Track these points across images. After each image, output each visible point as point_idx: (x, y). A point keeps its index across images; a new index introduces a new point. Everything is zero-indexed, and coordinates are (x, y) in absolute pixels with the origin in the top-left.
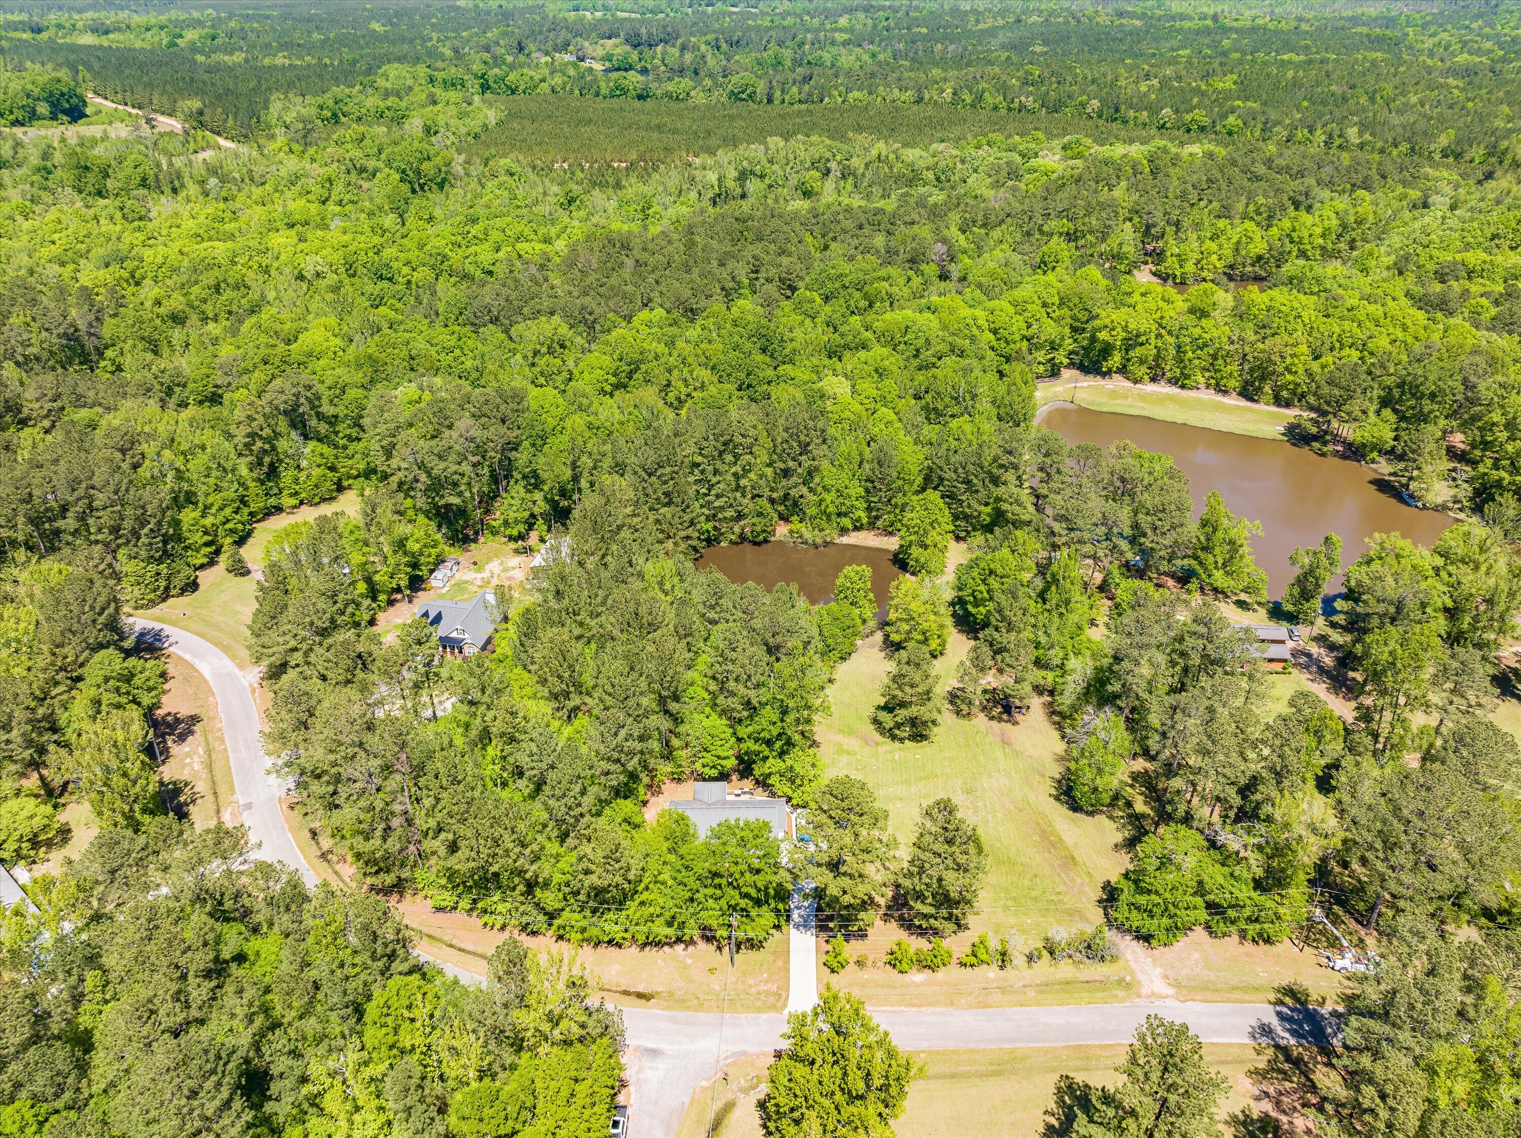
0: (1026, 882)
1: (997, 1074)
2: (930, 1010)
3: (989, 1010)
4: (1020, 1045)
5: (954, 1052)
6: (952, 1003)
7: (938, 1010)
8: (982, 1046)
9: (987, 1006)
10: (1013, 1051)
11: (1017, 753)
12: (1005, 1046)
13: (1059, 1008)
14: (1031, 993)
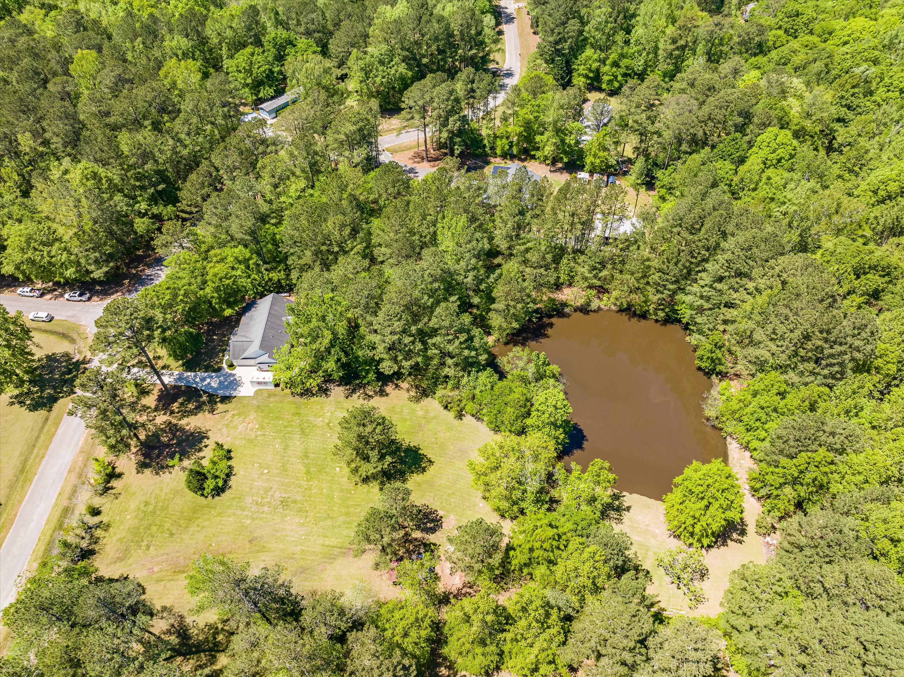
0: (167, 525)
1: (22, 471)
2: (83, 439)
3: (66, 472)
4: (32, 486)
5: (47, 448)
6: (81, 452)
7: (81, 443)
8: (43, 463)
9: (70, 471)
10: (31, 481)
11: (332, 558)
12: (36, 477)
13: (45, 518)
14: (65, 503)
